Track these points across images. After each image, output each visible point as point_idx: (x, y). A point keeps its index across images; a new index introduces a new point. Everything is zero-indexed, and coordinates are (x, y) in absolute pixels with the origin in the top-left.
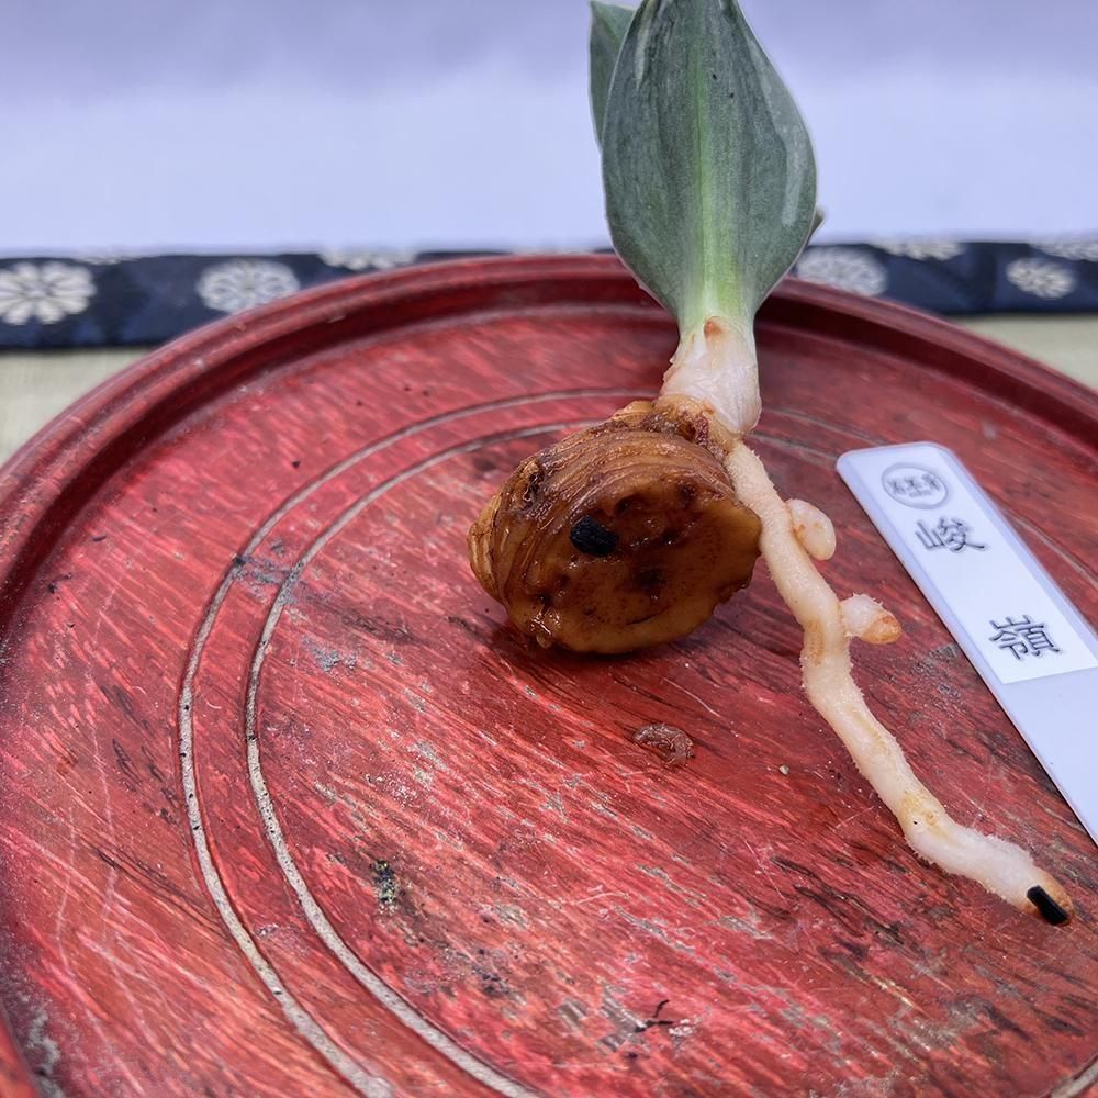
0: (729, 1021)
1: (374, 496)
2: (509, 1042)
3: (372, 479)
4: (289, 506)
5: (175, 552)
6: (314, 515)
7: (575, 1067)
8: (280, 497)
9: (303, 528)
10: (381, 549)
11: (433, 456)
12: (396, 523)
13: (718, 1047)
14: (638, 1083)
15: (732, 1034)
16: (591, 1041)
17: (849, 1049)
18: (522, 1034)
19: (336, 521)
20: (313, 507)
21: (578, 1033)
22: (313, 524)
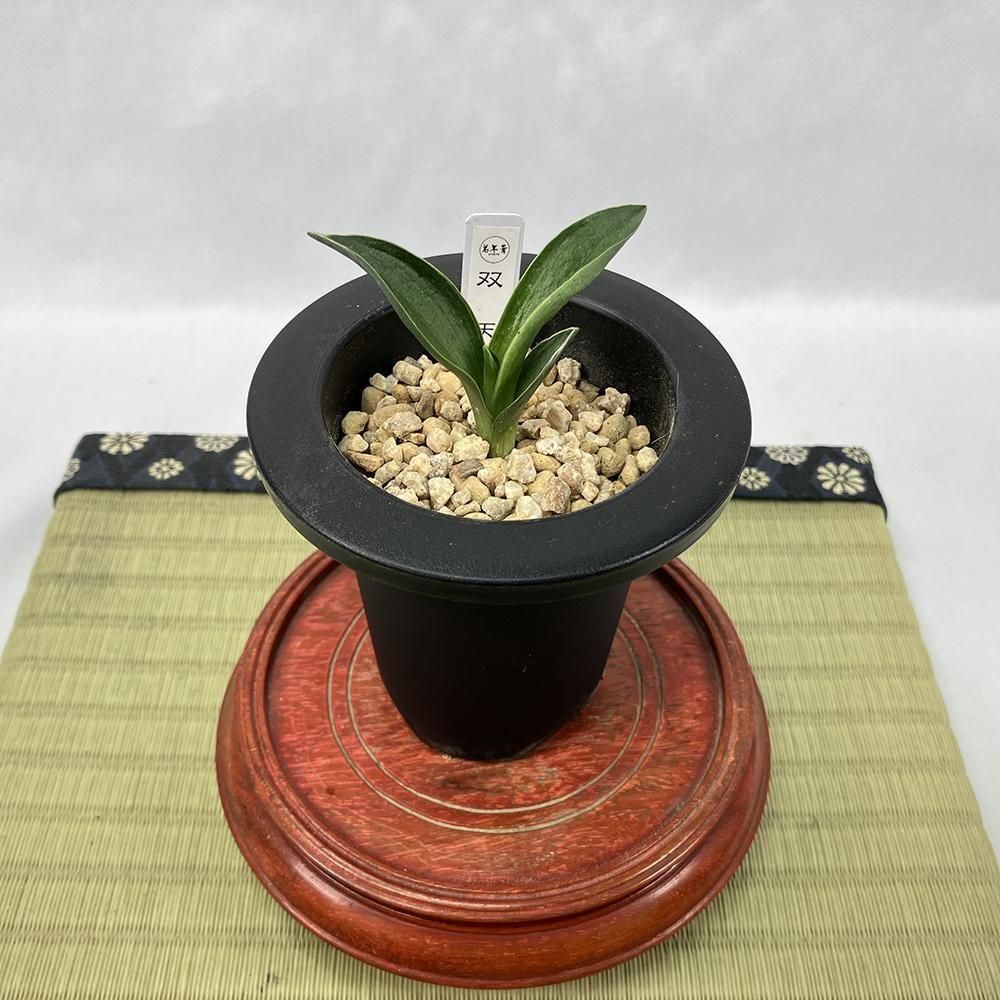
0: (569, 753)
1: (349, 697)
2: (536, 796)
3: (343, 693)
4: (332, 721)
5: (323, 761)
6: (343, 717)
7: (552, 789)
8: (326, 721)
9: (344, 724)
10: (372, 712)
11: (349, 670)
12: (366, 701)
13: (573, 760)
14: (566, 781)
15: (573, 755)
16: (549, 782)
17: (596, 737)
18: (536, 793)
19: (350, 715)
20: (339, 716)
21: (546, 782)
22: (346, 721)
